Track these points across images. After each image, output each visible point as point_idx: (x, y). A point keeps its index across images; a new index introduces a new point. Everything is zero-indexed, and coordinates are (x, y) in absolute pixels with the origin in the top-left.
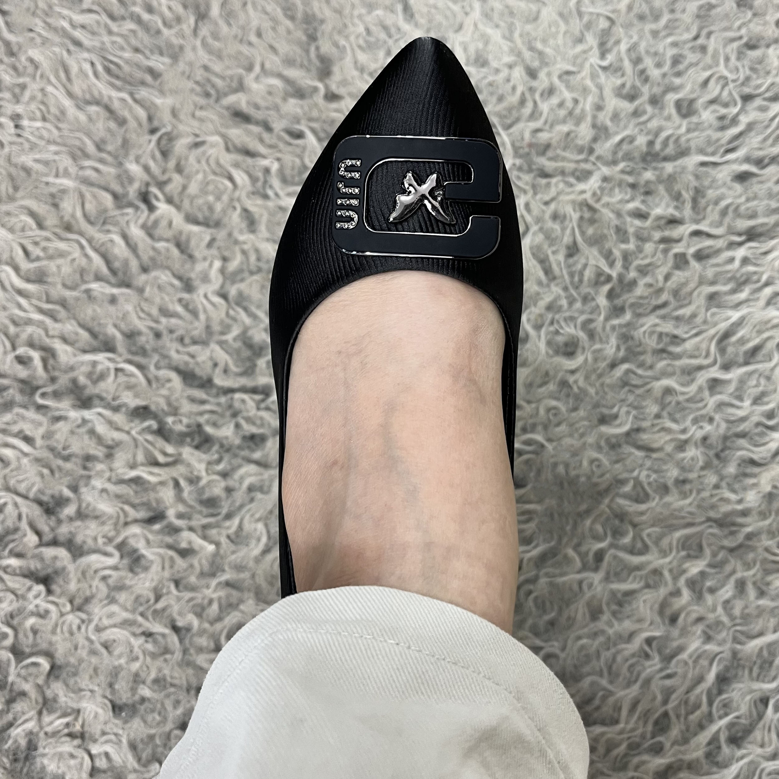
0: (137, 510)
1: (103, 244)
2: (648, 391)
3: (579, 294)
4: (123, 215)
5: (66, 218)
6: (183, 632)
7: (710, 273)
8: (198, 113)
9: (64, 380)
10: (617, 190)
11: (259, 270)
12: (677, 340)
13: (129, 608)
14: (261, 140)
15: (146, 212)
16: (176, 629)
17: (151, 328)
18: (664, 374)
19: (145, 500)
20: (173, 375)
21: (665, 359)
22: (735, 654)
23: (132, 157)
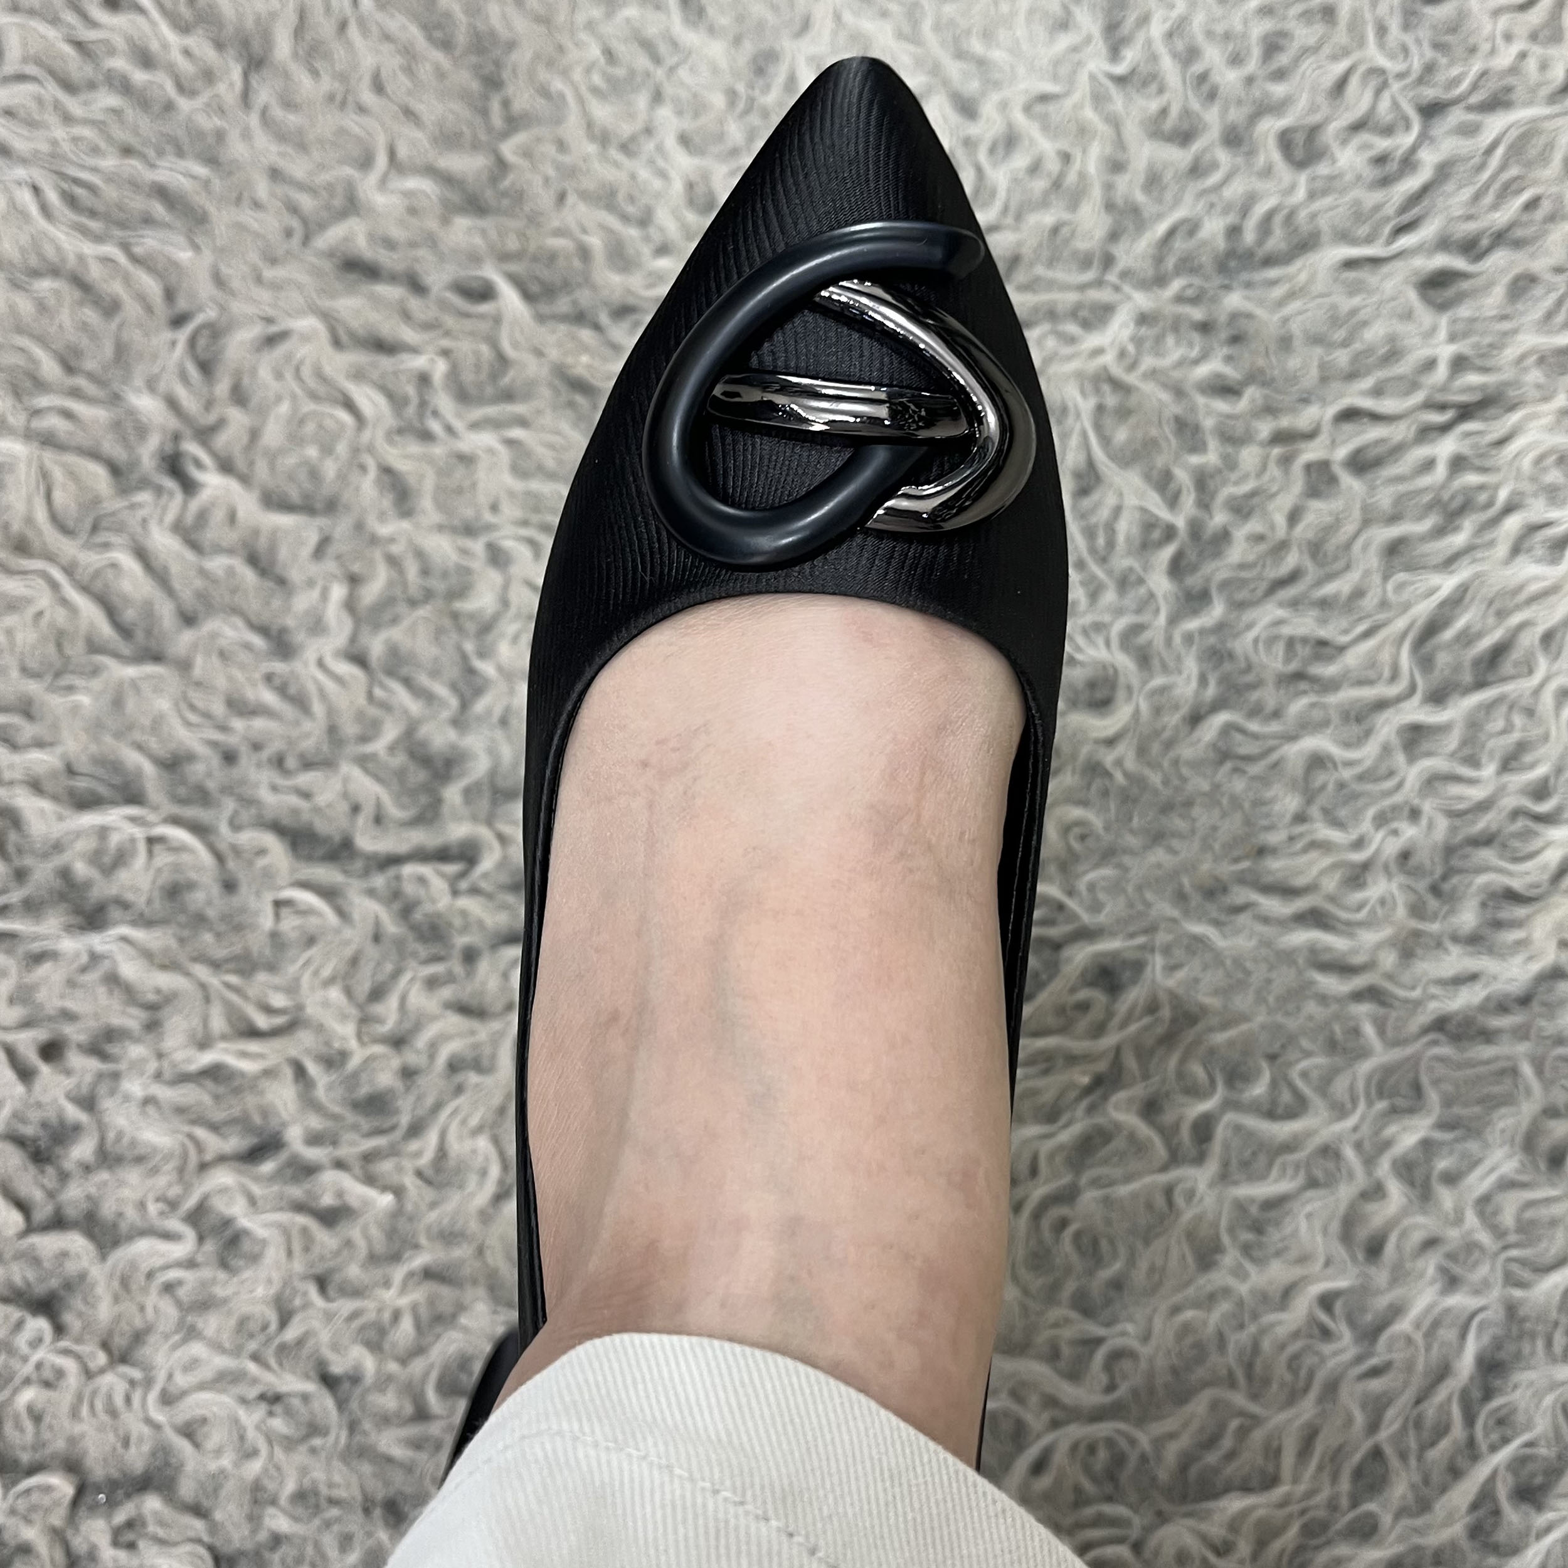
0: (223, 1136)
1: (97, 574)
2: (1275, 765)
3: (1110, 573)
4: (133, 507)
5: (16, 527)
6: (346, 1386)
7: (1385, 498)
8: (269, 273)
9: (43, 873)
10: (1170, 340)
11: (428, 595)
12: (1327, 651)
13: (227, 1345)
14: (406, 316)
15: (179, 497)
16: (329, 1381)
17: (214, 744)
18: (1306, 726)
19: (236, 1111)
20: (270, 840)
21: (1305, 692)
22: (1511, 1309)
23: (139, 381)
